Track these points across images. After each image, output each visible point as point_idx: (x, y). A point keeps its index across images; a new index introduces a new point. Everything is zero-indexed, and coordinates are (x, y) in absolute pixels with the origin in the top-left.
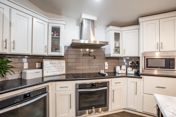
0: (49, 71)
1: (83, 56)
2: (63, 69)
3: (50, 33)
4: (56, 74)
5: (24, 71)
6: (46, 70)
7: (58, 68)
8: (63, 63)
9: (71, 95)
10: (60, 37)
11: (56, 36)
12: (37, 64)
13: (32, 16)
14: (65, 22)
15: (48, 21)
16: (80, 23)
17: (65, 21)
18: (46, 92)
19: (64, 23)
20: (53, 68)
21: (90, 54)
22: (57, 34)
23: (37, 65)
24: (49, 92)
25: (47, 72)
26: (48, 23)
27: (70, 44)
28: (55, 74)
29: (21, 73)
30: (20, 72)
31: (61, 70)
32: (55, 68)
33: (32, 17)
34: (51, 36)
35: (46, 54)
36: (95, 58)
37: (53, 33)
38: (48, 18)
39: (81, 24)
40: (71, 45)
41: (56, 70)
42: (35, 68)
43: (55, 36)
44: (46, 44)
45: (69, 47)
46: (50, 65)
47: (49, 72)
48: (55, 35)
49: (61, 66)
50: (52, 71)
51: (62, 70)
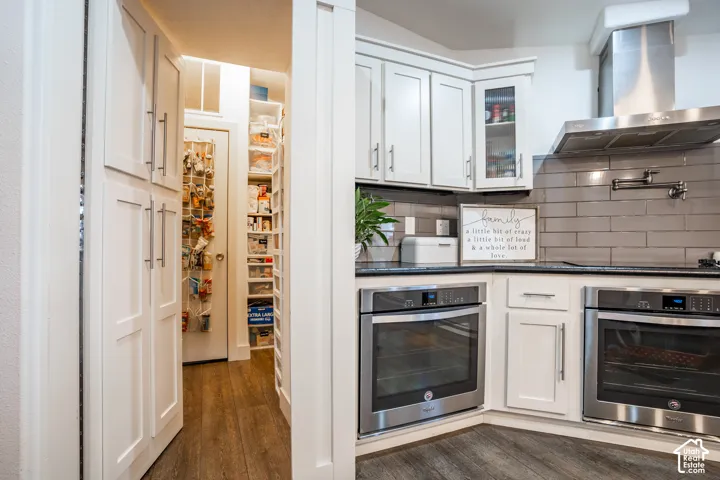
0: (478, 245)
1: (614, 189)
2: (526, 243)
3: (482, 114)
4: (501, 258)
5: (407, 239)
6: (469, 240)
7: (509, 236)
8: (525, 218)
9: (563, 329)
10: (514, 125)
11: (502, 121)
12: (439, 222)
13: (430, 71)
14: (532, 64)
15: (470, 75)
16: (594, 55)
17: (533, 61)
18: (478, 304)
19: (529, 68)
20: (491, 235)
21: (650, 179)
22: (505, 114)
23: (441, 226)
24: (485, 306)
25: (474, 248)
26: (473, 82)
27: (553, 147)
28: (498, 258)
29: (400, 246)
30: (397, 244)
31: (519, 244)
32: (498, 236)
33: (428, 73)
34: (484, 125)
35: (469, 186)
36: (676, 195)
37: (489, 113)
38: (473, 67)
39: (598, 58)
40: (557, 152)
41: (503, 244)
42: (432, 233)
43: (496, 123)
44: (469, 153)
45: (547, 159)
46: (480, 225)
47: (477, 248)
48: (497, 119)
49: (521, 229)
50: (488, 244)
51: (522, 244)
